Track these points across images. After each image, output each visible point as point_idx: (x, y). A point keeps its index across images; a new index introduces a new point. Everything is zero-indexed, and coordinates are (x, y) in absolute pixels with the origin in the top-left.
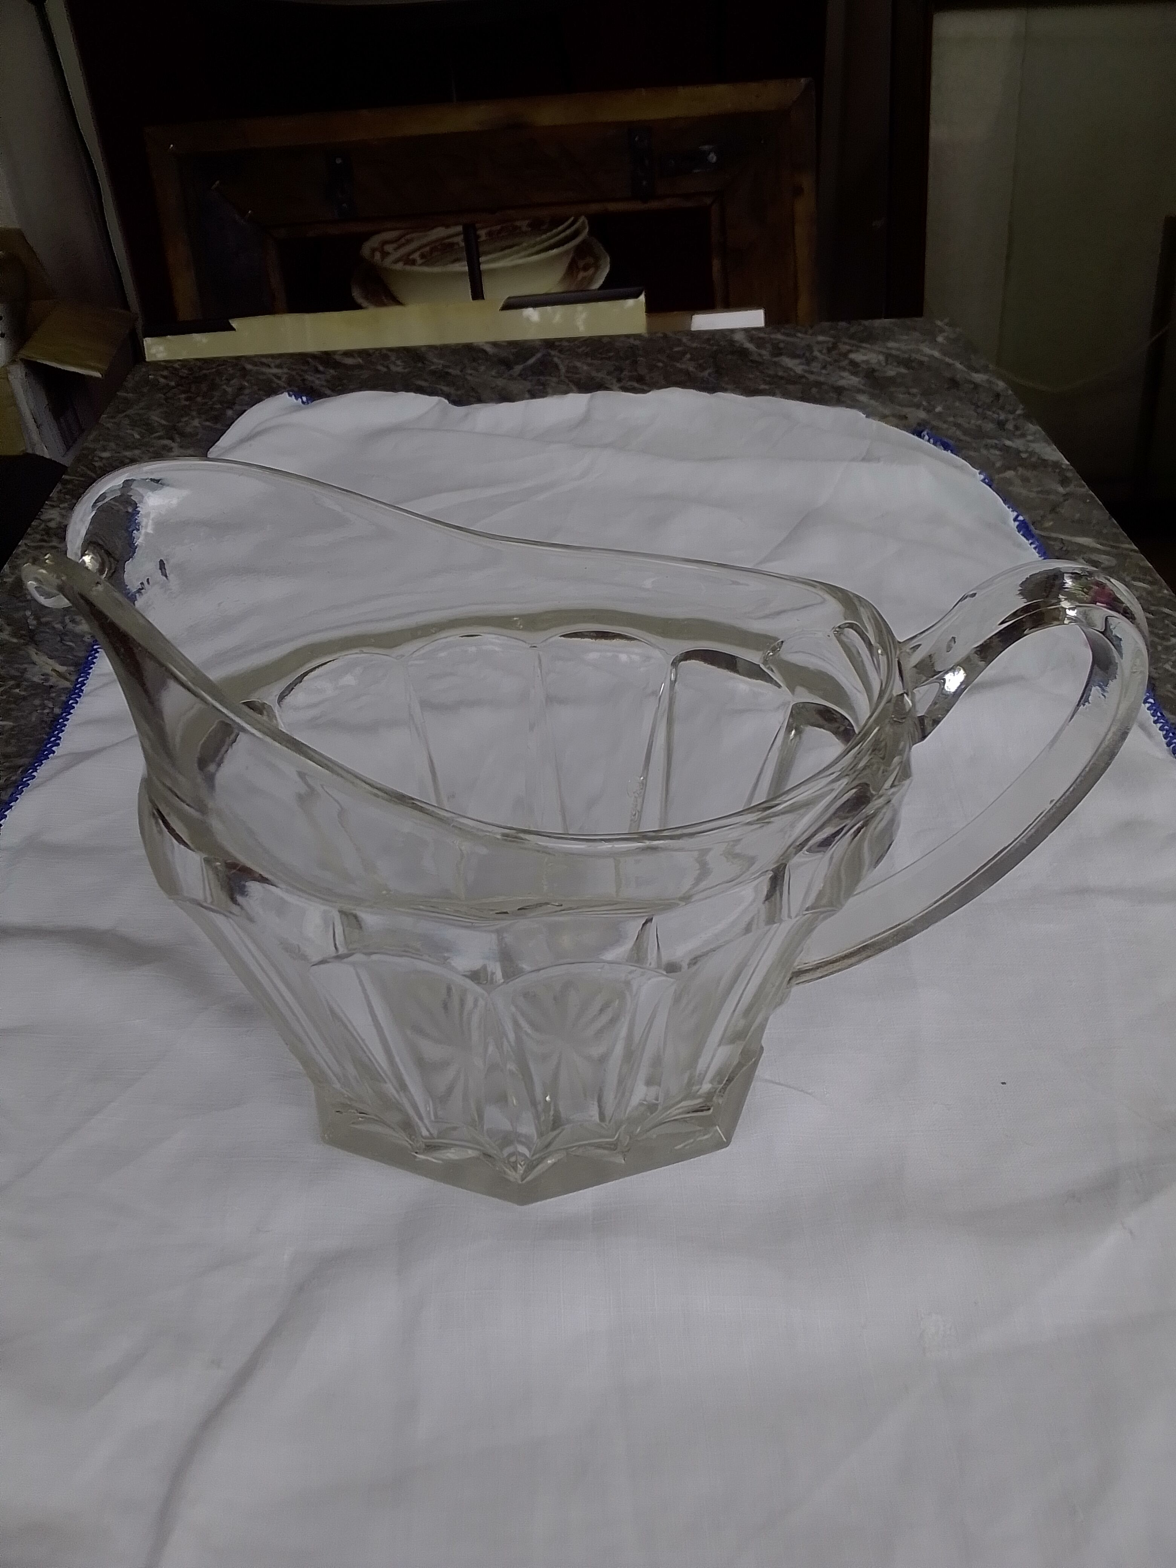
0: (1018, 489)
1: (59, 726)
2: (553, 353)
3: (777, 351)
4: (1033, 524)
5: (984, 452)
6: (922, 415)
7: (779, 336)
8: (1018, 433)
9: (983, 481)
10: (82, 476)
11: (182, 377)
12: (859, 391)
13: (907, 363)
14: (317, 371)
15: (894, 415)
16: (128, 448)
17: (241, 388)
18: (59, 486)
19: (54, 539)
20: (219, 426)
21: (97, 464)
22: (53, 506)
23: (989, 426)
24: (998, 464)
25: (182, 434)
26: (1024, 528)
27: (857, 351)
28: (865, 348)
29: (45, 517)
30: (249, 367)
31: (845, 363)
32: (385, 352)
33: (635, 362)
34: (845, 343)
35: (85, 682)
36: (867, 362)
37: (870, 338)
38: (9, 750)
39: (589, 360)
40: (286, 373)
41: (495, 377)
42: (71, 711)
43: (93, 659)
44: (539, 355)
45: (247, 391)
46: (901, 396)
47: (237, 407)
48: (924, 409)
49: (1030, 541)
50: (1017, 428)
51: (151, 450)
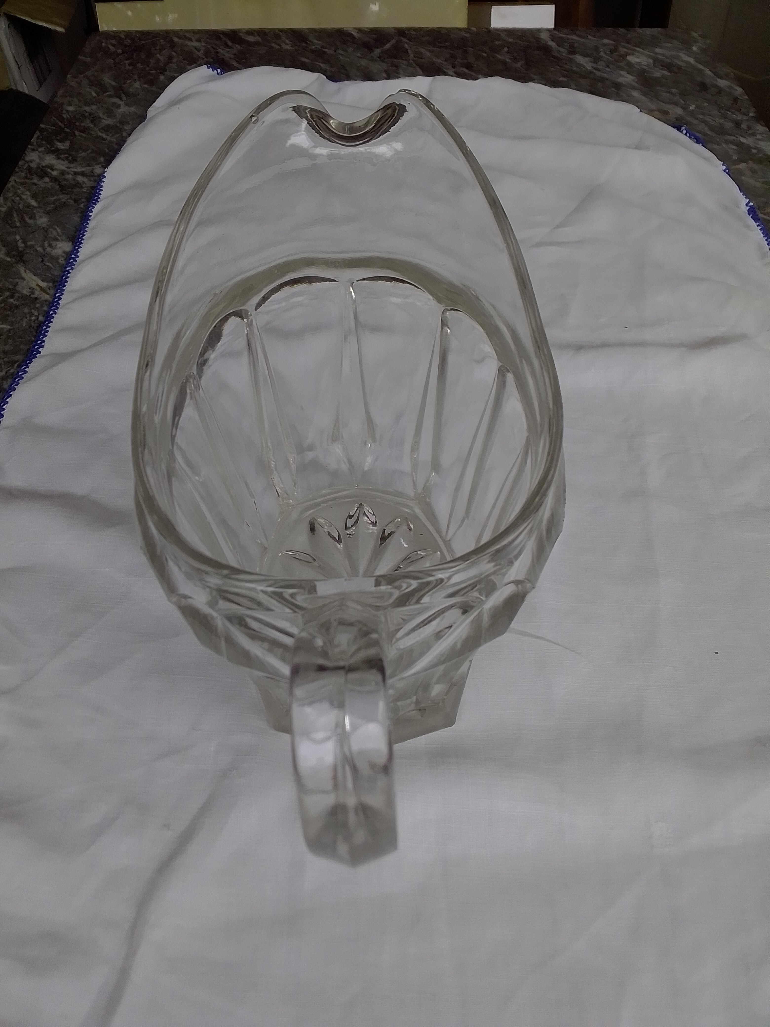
0: (748, 180)
1: (43, 332)
2: (404, 40)
3: (572, 50)
4: (759, 209)
5: (724, 146)
6: (679, 111)
7: (575, 37)
8: (750, 132)
9: (724, 171)
10: (53, 125)
11: (126, 46)
12: (634, 88)
13: (668, 67)
14: (227, 46)
15: (659, 110)
16: (87, 103)
17: (170, 58)
18: (38, 133)
19: (35, 176)
20: (154, 88)
21: (64, 116)
22: (33, 150)
23: (729, 125)
24: (735, 157)
25: (127, 95)
26: (752, 212)
27: (633, 54)
28: (638, 52)
29: (28, 158)
30: (176, 39)
31: (621, 64)
32: (278, 32)
33: (466, 52)
34: (625, 47)
35: (61, 297)
36: (639, 64)
37: (641, 44)
38: (7, 348)
39: (431, 48)
40: (204, 46)
41: (360, 58)
42: (52, 320)
43: (66, 278)
44: (393, 41)
45: (175, 60)
46: (665, 94)
47: (167, 73)
48: (681, 107)
49: (758, 224)
50: (749, 127)
51: (104, 106)
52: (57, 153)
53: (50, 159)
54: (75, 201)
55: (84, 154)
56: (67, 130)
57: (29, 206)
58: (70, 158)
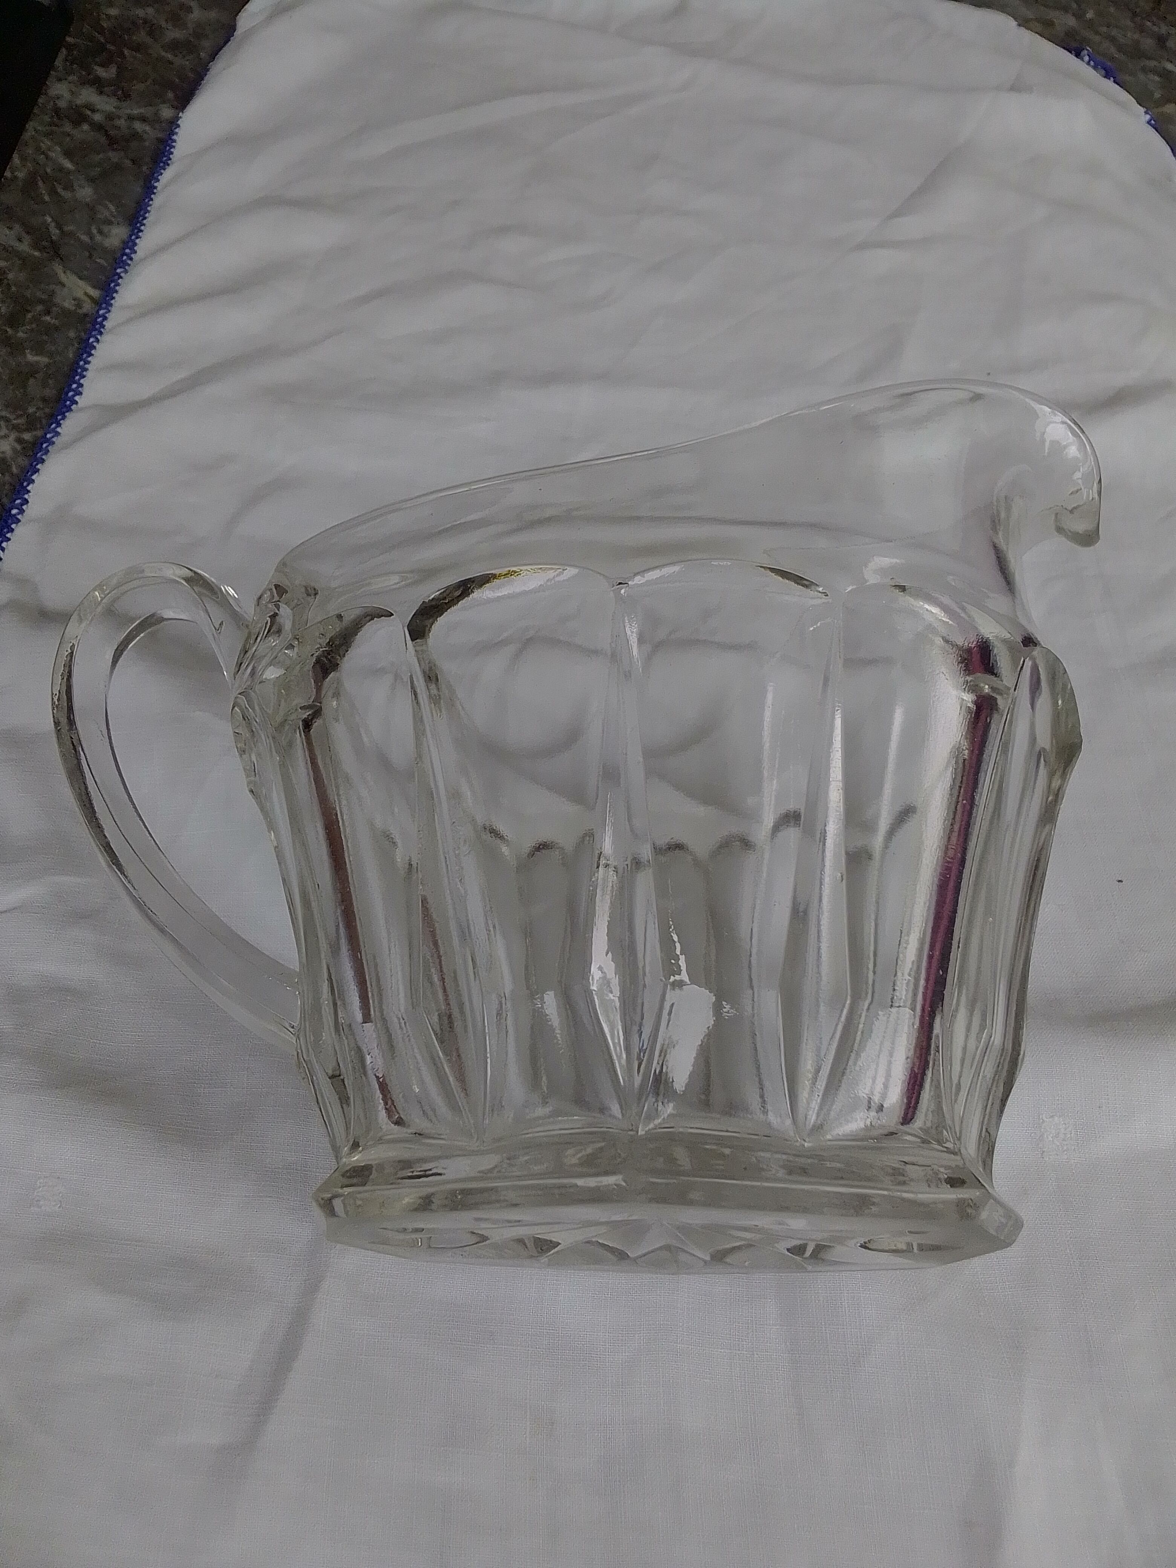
5: (1142, 76)
6: (1071, 21)
9: (1148, 122)
10: (87, 39)
18: (64, 52)
19: (66, 122)
21: (105, 25)
22: (59, 79)
23: (1148, 43)
24: (1157, 95)
29: (52, 92)
48: (1074, 15)
52: (99, 84)
53: (88, 95)
54: (133, 161)
55: (140, 87)
56: (109, 47)
57: (61, 169)
58: (120, 93)
